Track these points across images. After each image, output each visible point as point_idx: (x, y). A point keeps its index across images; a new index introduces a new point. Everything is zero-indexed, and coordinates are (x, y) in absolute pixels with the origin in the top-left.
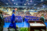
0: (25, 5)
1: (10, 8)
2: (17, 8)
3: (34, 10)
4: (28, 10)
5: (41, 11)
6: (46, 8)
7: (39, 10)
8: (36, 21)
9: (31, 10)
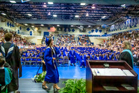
0: (77, 19)
1: (38, 26)
2: (55, 26)
3: (100, 31)
4: (84, 31)
5: (121, 34)
6: (135, 26)
7: (114, 32)
8: (108, 63)
9: (93, 31)
